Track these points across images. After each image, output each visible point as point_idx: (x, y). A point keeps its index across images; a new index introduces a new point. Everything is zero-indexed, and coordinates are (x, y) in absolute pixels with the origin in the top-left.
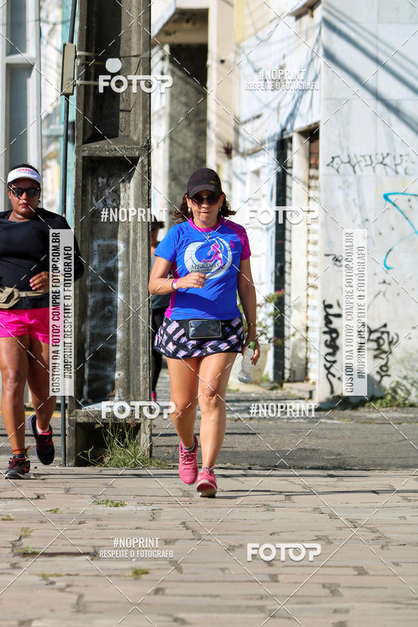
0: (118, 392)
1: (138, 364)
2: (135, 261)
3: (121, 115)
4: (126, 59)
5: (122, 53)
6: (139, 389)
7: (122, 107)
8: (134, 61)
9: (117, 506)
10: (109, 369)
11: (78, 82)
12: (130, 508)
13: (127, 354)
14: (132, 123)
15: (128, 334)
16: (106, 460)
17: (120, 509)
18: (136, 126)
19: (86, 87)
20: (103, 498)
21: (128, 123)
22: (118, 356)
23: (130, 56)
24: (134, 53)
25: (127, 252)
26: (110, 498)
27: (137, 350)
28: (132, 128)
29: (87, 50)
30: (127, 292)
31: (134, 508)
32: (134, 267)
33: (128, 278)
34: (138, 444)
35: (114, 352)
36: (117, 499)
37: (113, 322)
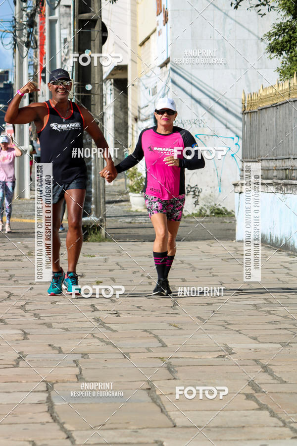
0: (93, 213)
1: (100, 202)
2: (98, 162)
3: (92, 106)
4: (93, 85)
5: (92, 83)
6: (101, 212)
7: (92, 103)
8: (97, 85)
9: (92, 257)
10: (89, 204)
11: (75, 94)
12: (97, 257)
13: (96, 198)
14: (96, 109)
15: (96, 191)
16: (89, 239)
17: (93, 258)
18: (98, 111)
19: (78, 96)
20: (86, 254)
21: (95, 109)
22: (93, 199)
23: (95, 84)
24: (96, 82)
25: (95, 159)
26: (89, 254)
27: (100, 197)
28: (96, 111)
29: (78, 81)
30: (95, 174)
31: (98, 258)
32: (98, 165)
33: (95, 169)
34: (101, 233)
35: (91, 198)
36: (92, 254)
37: (90, 186)
